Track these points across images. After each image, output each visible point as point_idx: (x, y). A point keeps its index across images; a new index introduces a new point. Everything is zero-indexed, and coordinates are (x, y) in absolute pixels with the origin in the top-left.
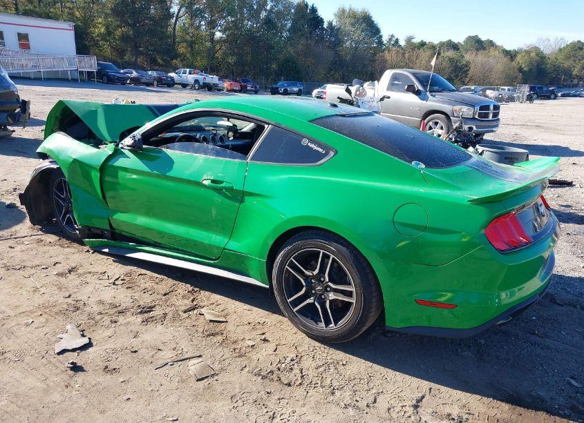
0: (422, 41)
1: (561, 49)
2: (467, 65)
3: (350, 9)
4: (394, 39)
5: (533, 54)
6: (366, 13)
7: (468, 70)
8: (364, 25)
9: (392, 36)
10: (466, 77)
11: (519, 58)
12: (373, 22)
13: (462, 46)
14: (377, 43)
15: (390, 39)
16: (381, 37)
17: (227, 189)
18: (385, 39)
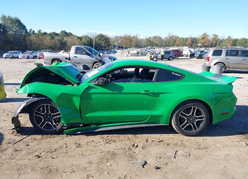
0: (45, 32)
1: (96, 37)
2: (66, 42)
3: (9, 16)
4: (32, 31)
5: (88, 38)
6: (17, 19)
7: (67, 44)
8: (17, 24)
9: (31, 29)
10: (66, 47)
11: (83, 39)
12: (21, 23)
13: (59, 34)
14: (25, 33)
15: (30, 31)
16: (27, 30)
17: (151, 93)
18: (28, 30)
